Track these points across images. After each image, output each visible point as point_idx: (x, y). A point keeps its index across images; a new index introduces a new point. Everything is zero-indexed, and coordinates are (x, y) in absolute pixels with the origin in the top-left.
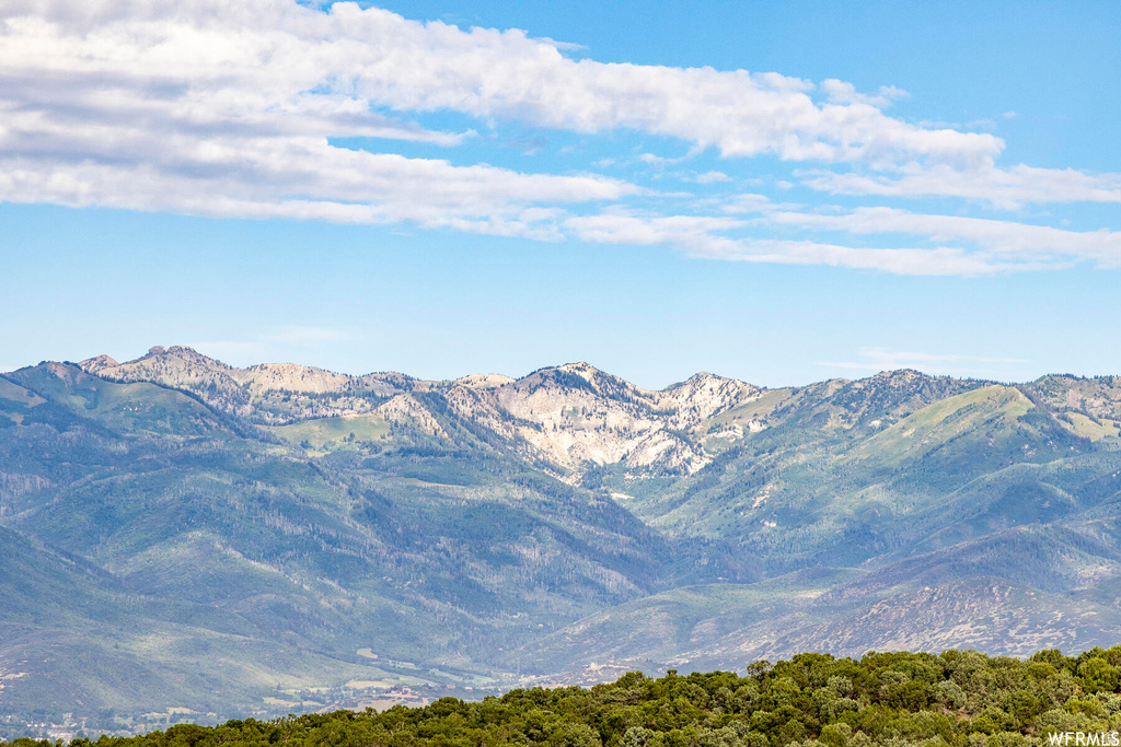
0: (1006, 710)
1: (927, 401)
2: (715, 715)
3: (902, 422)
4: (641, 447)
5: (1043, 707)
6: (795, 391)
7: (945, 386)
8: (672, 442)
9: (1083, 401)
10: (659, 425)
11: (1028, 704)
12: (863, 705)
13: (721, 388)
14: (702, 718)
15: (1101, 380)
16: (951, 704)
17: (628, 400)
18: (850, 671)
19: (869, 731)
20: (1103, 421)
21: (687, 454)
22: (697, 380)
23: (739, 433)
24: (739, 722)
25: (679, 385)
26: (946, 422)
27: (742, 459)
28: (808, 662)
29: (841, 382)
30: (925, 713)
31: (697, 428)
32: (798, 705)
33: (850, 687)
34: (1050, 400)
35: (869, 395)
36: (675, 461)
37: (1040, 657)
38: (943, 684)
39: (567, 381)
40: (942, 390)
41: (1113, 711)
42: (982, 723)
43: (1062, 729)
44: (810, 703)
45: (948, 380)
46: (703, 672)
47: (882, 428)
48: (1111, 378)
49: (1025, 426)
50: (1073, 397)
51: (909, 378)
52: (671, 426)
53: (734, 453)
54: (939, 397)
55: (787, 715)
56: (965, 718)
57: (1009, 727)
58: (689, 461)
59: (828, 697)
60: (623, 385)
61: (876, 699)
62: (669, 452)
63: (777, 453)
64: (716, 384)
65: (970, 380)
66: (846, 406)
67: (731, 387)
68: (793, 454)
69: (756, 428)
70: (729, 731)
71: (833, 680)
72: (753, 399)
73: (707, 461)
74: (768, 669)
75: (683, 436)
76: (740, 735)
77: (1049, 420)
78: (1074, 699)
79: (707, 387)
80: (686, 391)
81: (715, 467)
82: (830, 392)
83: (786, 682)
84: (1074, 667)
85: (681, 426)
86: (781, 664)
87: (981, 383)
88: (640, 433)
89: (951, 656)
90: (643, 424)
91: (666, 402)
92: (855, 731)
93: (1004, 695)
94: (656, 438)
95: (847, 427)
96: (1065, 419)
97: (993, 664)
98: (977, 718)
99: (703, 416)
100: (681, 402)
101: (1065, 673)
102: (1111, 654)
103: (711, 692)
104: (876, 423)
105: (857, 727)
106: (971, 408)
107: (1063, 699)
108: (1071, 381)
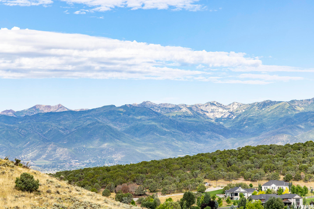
0: (280, 154)
1: (272, 105)
2: (231, 157)
3: (268, 109)
4: (225, 115)
5: (287, 153)
6: (250, 104)
7: (275, 103)
8: (230, 114)
9: (298, 104)
10: (227, 111)
11: (284, 153)
12: (256, 154)
13: (238, 104)
14: (229, 157)
15: (301, 100)
16: (271, 153)
17: (222, 107)
18: (254, 148)
19: (257, 158)
20: (302, 107)
21: (232, 116)
22: (233, 104)
23: (241, 112)
24: (235, 157)
25: (230, 104)
26: (275, 108)
27: (241, 116)
28: (247, 147)
29: (258, 102)
30: (267, 155)
31: (234, 111)
32: (246, 154)
33: (254, 151)
34: (293, 104)
35: (262, 104)
36: (230, 117)
37: (286, 145)
38: (270, 150)
39: (212, 104)
40: (274, 103)
41: (298, 153)
42: (276, 156)
43: (290, 157)
44: (247, 154)
45: (275, 101)
46: (230, 150)
47: (265, 110)
48: (303, 100)
49: (289, 109)
50: (296, 104)
51: (269, 101)
52: (230, 111)
53: (240, 115)
54: (274, 105)
55: (244, 156)
56: (274, 155)
57: (281, 157)
58: (233, 117)
59: (250, 153)
60: (221, 105)
61: (259, 153)
62: (229, 115)
63: (247, 115)
64: (237, 104)
65: (279, 101)
66: (259, 106)
67: (239, 104)
68: (250, 115)
69: (244, 111)
70: (234, 159)
71: (251, 150)
72: (243, 106)
73: (236, 117)
74: (241, 149)
75: (231, 113)
76: (236, 160)
77: (292, 107)
78: (292, 152)
79: (235, 104)
80: (232, 105)
81: (237, 118)
82: (256, 104)
83: (243, 150)
84: (292, 146)
85: (231, 111)
86: (243, 148)
87: (281, 102)
88: (224, 112)
89: (271, 145)
90: (225, 111)
91: (229, 107)
92: (255, 158)
93: (280, 151)
94: (227, 113)
95: (259, 110)
96: (295, 107)
97: (278, 146)
98: (275, 155)
99: (235, 109)
100: (231, 107)
101: (290, 147)
102: (298, 144)
103: (231, 153)
104: (264, 109)
105: (255, 157)
106: (279, 106)
107: (290, 152)
108: (296, 101)
